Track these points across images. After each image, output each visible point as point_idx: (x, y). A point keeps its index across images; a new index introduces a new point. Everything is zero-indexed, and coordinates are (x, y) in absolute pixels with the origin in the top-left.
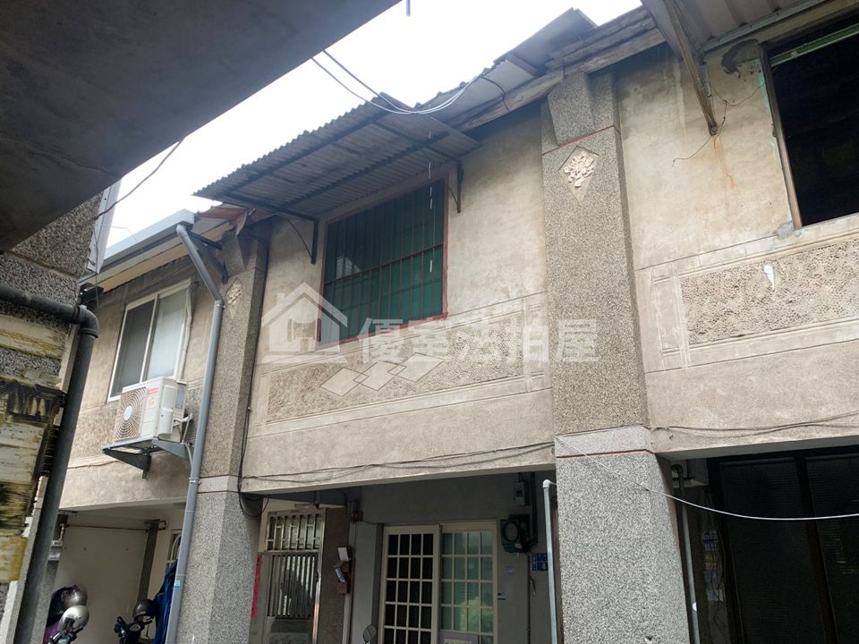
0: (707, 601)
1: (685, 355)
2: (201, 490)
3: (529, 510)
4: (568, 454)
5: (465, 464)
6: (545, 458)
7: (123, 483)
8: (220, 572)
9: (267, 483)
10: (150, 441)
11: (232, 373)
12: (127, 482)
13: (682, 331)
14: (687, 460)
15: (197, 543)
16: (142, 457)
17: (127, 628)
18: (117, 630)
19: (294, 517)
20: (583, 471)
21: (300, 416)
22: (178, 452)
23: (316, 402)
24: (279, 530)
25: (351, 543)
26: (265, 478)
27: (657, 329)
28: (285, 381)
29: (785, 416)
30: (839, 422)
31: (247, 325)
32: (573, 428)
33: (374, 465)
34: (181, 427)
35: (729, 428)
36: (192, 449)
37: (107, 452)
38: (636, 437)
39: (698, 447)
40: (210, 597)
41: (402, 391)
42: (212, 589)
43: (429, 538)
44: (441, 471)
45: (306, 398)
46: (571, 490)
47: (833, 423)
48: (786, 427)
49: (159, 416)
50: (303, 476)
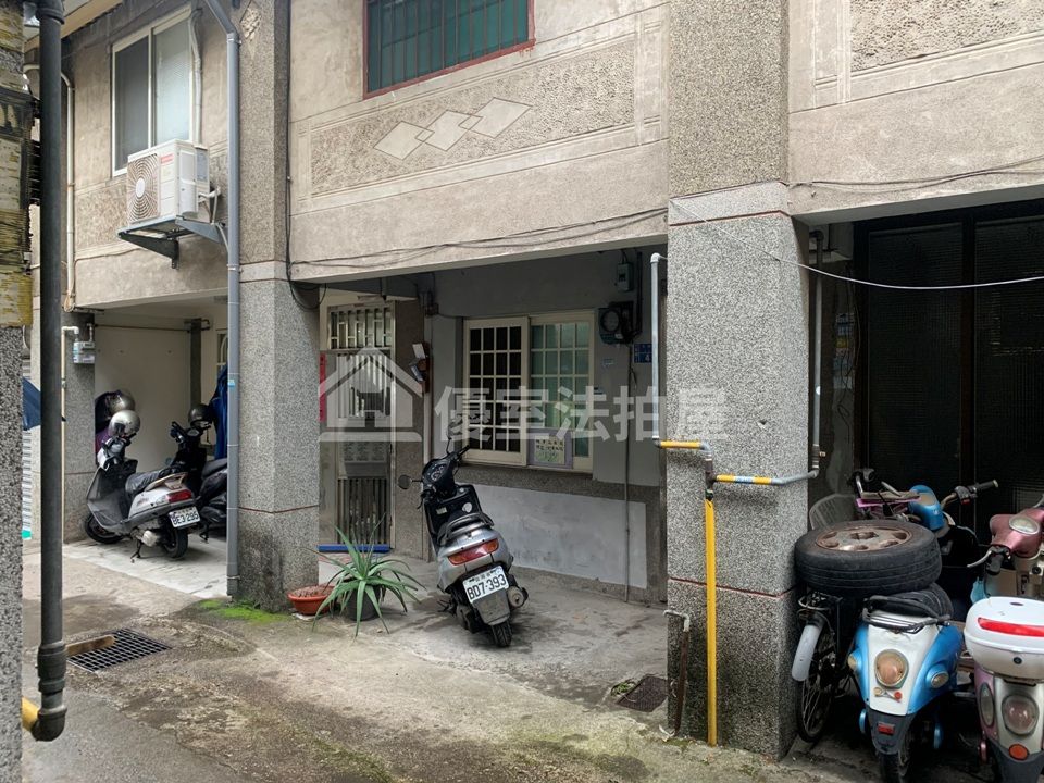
0: (833, 390)
1: (845, 85)
2: (243, 279)
3: (633, 296)
4: (684, 221)
5: (557, 240)
6: (656, 228)
7: (151, 275)
8: (278, 370)
9: (321, 269)
10: (173, 221)
11: (262, 131)
12: (154, 273)
13: (844, 54)
14: (830, 225)
15: (247, 338)
16: (167, 241)
17: (184, 433)
18: (174, 434)
19: (358, 312)
20: (701, 240)
21: (352, 187)
22: (211, 235)
23: (370, 169)
24: (342, 327)
25: (427, 339)
26: (318, 263)
27: (811, 50)
28: (329, 142)
29: (961, 163)
30: (1029, 168)
31: (272, 66)
32: (693, 188)
33: (448, 245)
34: (208, 205)
35: (888, 180)
36: (226, 231)
37: (125, 236)
38: (771, 196)
39: (846, 206)
40: (270, 395)
41: (478, 150)
42: (271, 388)
43: (516, 332)
44: (529, 250)
45: (357, 163)
46: (685, 264)
47: (1020, 169)
48: (959, 177)
49: (179, 190)
50: (364, 259)
